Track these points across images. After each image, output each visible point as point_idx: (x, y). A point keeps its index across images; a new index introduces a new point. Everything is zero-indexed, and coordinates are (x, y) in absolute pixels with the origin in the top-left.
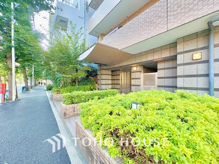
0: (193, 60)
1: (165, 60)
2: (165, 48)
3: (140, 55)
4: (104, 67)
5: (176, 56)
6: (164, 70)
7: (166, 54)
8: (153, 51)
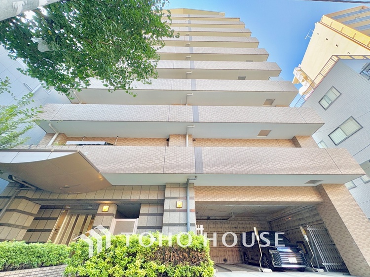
0: (177, 207)
1: (150, 203)
2: (153, 189)
3: (123, 188)
4: (30, 194)
5: (164, 200)
6: (147, 216)
7: (154, 196)
8: (141, 188)
